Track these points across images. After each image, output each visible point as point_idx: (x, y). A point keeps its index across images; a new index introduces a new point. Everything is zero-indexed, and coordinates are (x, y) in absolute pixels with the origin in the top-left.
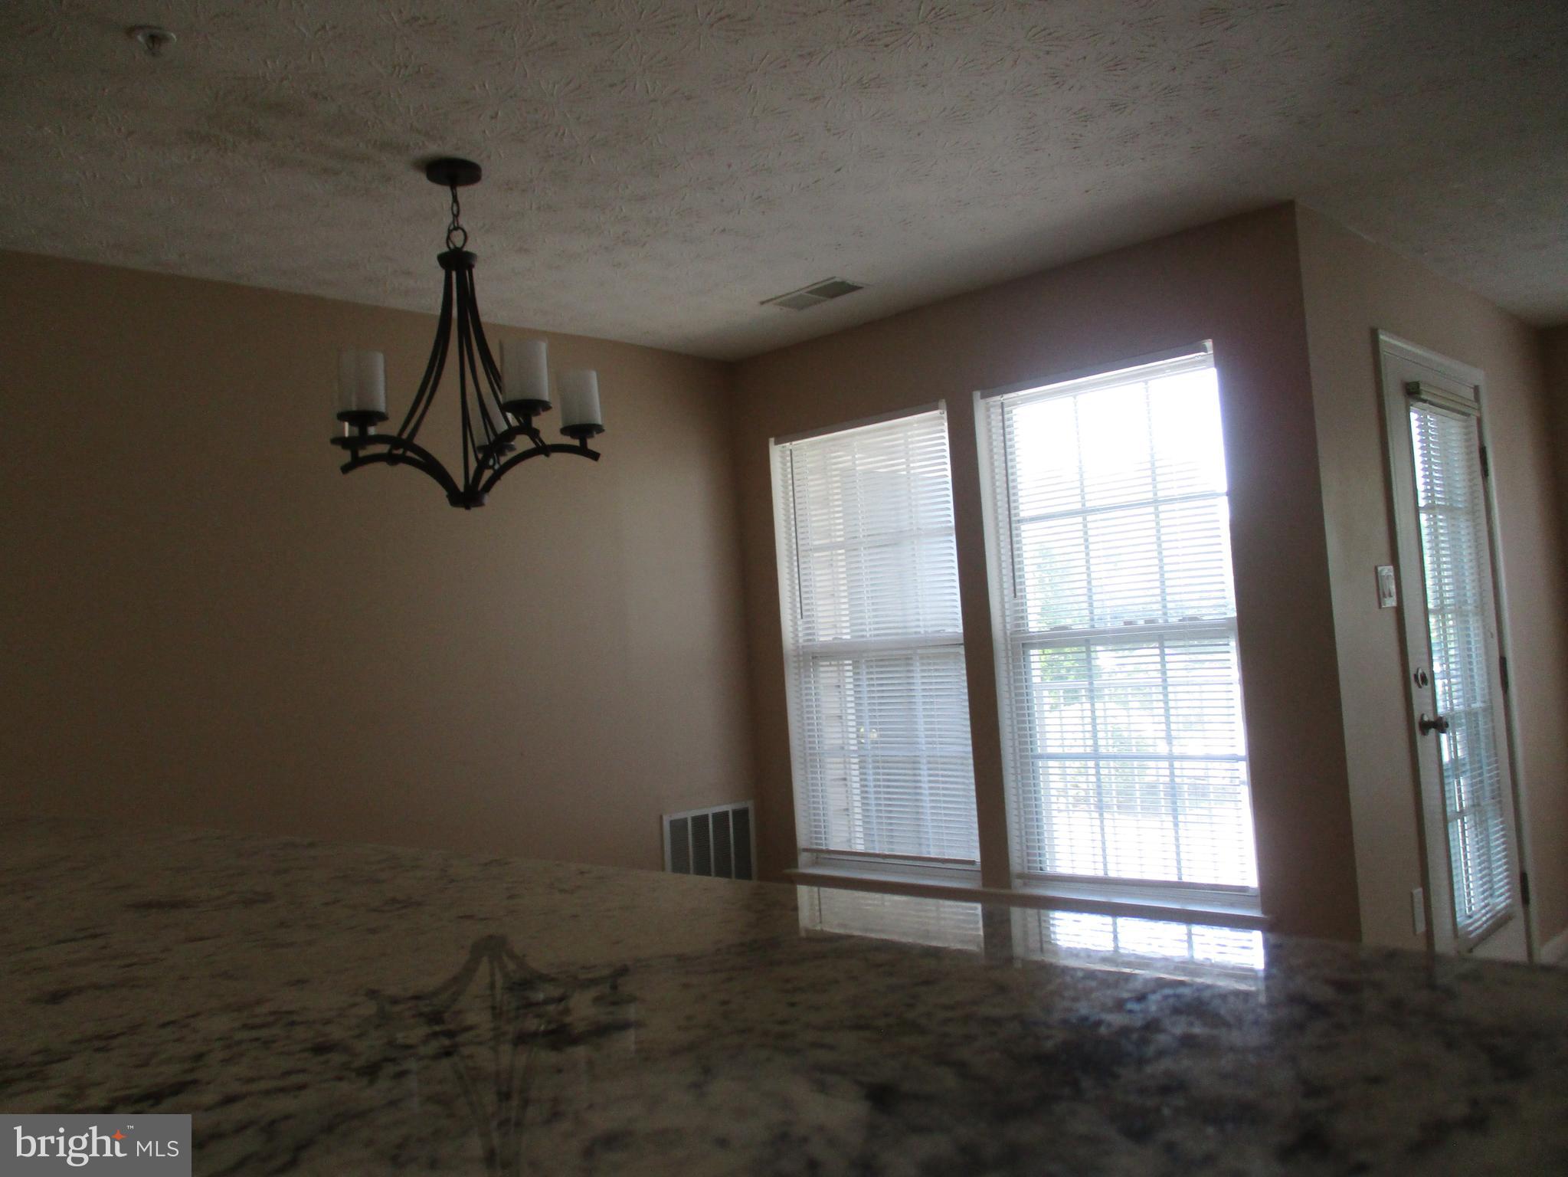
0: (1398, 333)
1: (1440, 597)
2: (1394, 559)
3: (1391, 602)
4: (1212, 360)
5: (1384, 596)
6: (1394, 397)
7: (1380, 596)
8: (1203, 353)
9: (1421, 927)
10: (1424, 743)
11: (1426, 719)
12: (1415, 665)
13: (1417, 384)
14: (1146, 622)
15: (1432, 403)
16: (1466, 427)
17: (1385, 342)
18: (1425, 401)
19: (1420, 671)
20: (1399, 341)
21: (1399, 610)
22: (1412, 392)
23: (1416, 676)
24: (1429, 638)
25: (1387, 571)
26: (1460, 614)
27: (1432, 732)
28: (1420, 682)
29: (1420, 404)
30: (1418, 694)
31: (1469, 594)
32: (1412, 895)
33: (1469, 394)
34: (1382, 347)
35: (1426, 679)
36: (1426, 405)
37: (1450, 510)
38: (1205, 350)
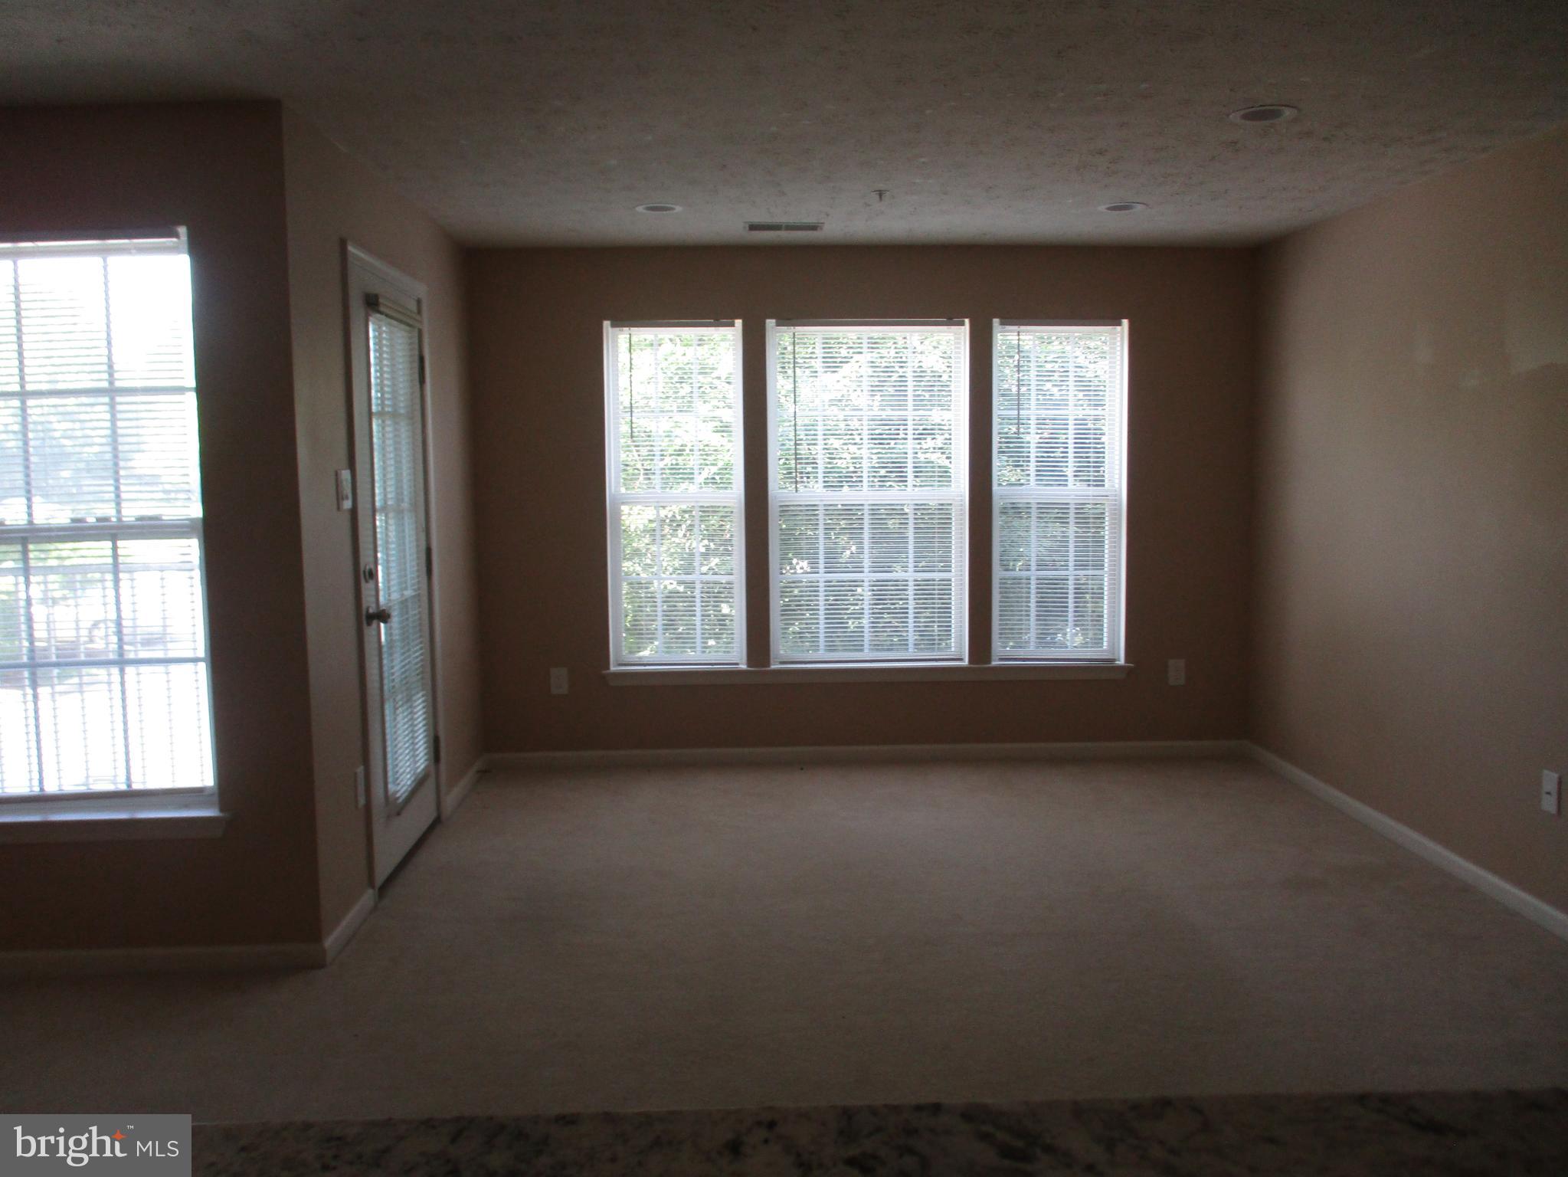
0: (362, 246)
1: (385, 500)
2: (352, 464)
3: (347, 504)
4: (186, 246)
5: (343, 499)
6: (357, 308)
7: (339, 498)
8: (175, 240)
9: (362, 801)
10: (369, 632)
11: (371, 611)
12: (365, 560)
13: (376, 296)
14: (99, 520)
15: (387, 315)
16: (410, 338)
17: (353, 254)
18: (381, 313)
19: (368, 568)
20: (363, 253)
21: (354, 512)
22: (372, 303)
23: (364, 572)
24: (375, 533)
25: (346, 475)
26: (399, 512)
27: (375, 622)
28: (367, 577)
29: (378, 315)
30: (367, 588)
31: (405, 493)
32: (356, 773)
33: (413, 307)
34: (350, 259)
35: (372, 575)
36: (383, 317)
37: (394, 415)
38: (177, 236)
